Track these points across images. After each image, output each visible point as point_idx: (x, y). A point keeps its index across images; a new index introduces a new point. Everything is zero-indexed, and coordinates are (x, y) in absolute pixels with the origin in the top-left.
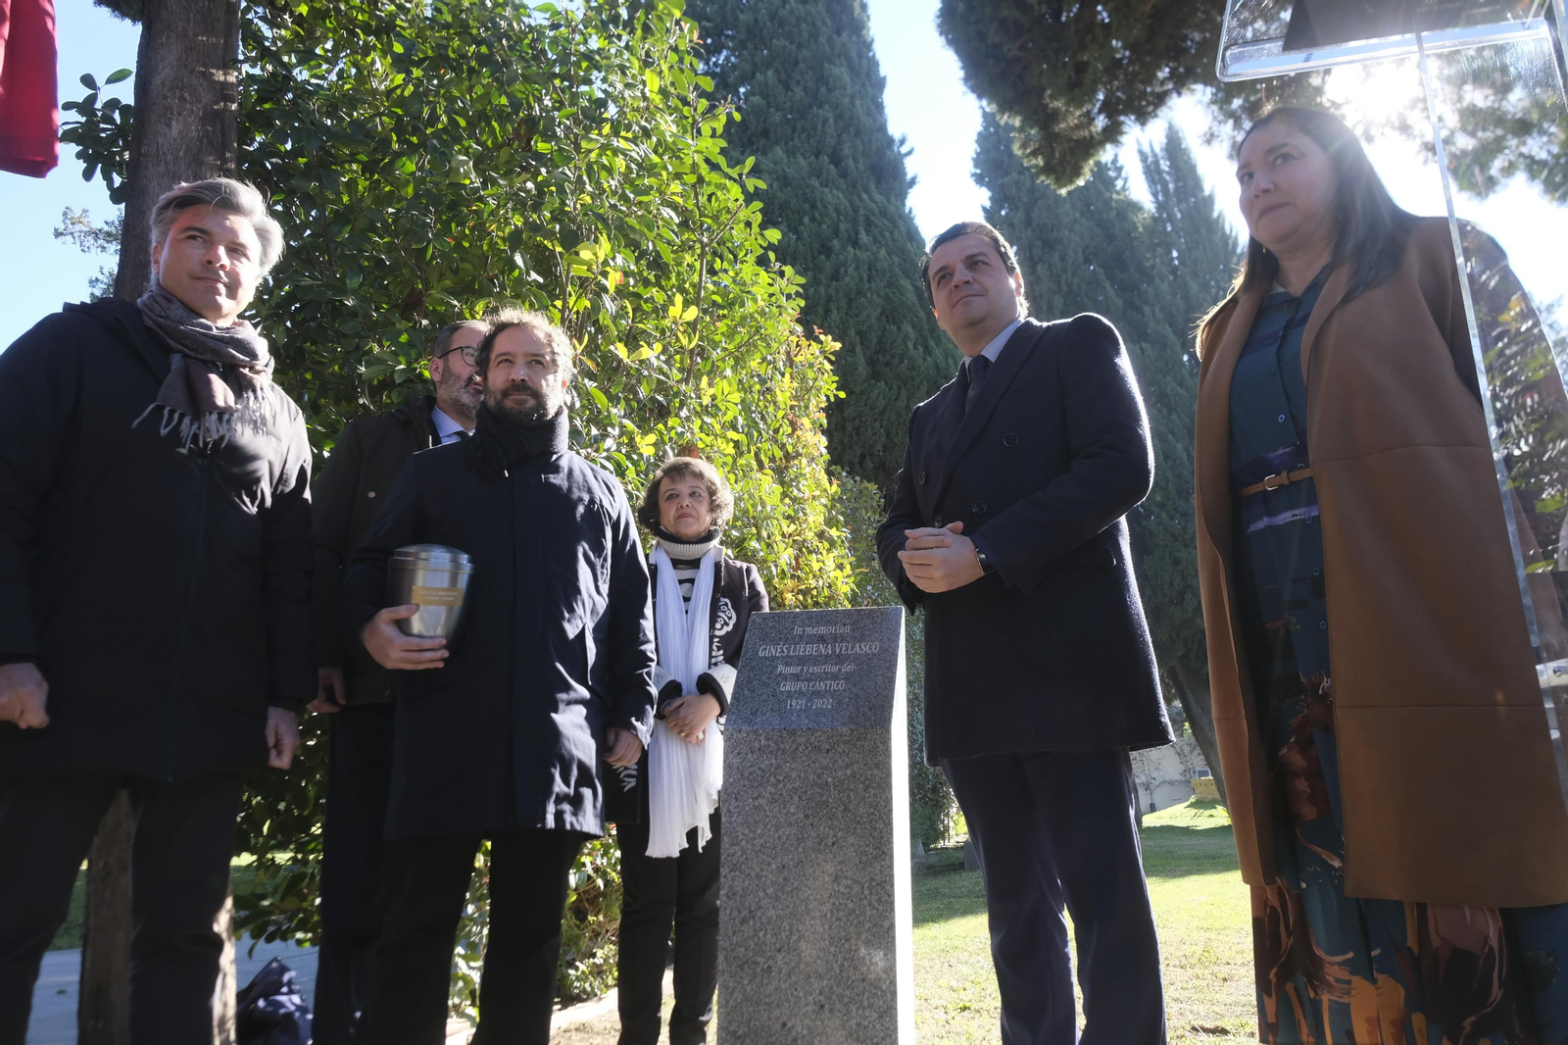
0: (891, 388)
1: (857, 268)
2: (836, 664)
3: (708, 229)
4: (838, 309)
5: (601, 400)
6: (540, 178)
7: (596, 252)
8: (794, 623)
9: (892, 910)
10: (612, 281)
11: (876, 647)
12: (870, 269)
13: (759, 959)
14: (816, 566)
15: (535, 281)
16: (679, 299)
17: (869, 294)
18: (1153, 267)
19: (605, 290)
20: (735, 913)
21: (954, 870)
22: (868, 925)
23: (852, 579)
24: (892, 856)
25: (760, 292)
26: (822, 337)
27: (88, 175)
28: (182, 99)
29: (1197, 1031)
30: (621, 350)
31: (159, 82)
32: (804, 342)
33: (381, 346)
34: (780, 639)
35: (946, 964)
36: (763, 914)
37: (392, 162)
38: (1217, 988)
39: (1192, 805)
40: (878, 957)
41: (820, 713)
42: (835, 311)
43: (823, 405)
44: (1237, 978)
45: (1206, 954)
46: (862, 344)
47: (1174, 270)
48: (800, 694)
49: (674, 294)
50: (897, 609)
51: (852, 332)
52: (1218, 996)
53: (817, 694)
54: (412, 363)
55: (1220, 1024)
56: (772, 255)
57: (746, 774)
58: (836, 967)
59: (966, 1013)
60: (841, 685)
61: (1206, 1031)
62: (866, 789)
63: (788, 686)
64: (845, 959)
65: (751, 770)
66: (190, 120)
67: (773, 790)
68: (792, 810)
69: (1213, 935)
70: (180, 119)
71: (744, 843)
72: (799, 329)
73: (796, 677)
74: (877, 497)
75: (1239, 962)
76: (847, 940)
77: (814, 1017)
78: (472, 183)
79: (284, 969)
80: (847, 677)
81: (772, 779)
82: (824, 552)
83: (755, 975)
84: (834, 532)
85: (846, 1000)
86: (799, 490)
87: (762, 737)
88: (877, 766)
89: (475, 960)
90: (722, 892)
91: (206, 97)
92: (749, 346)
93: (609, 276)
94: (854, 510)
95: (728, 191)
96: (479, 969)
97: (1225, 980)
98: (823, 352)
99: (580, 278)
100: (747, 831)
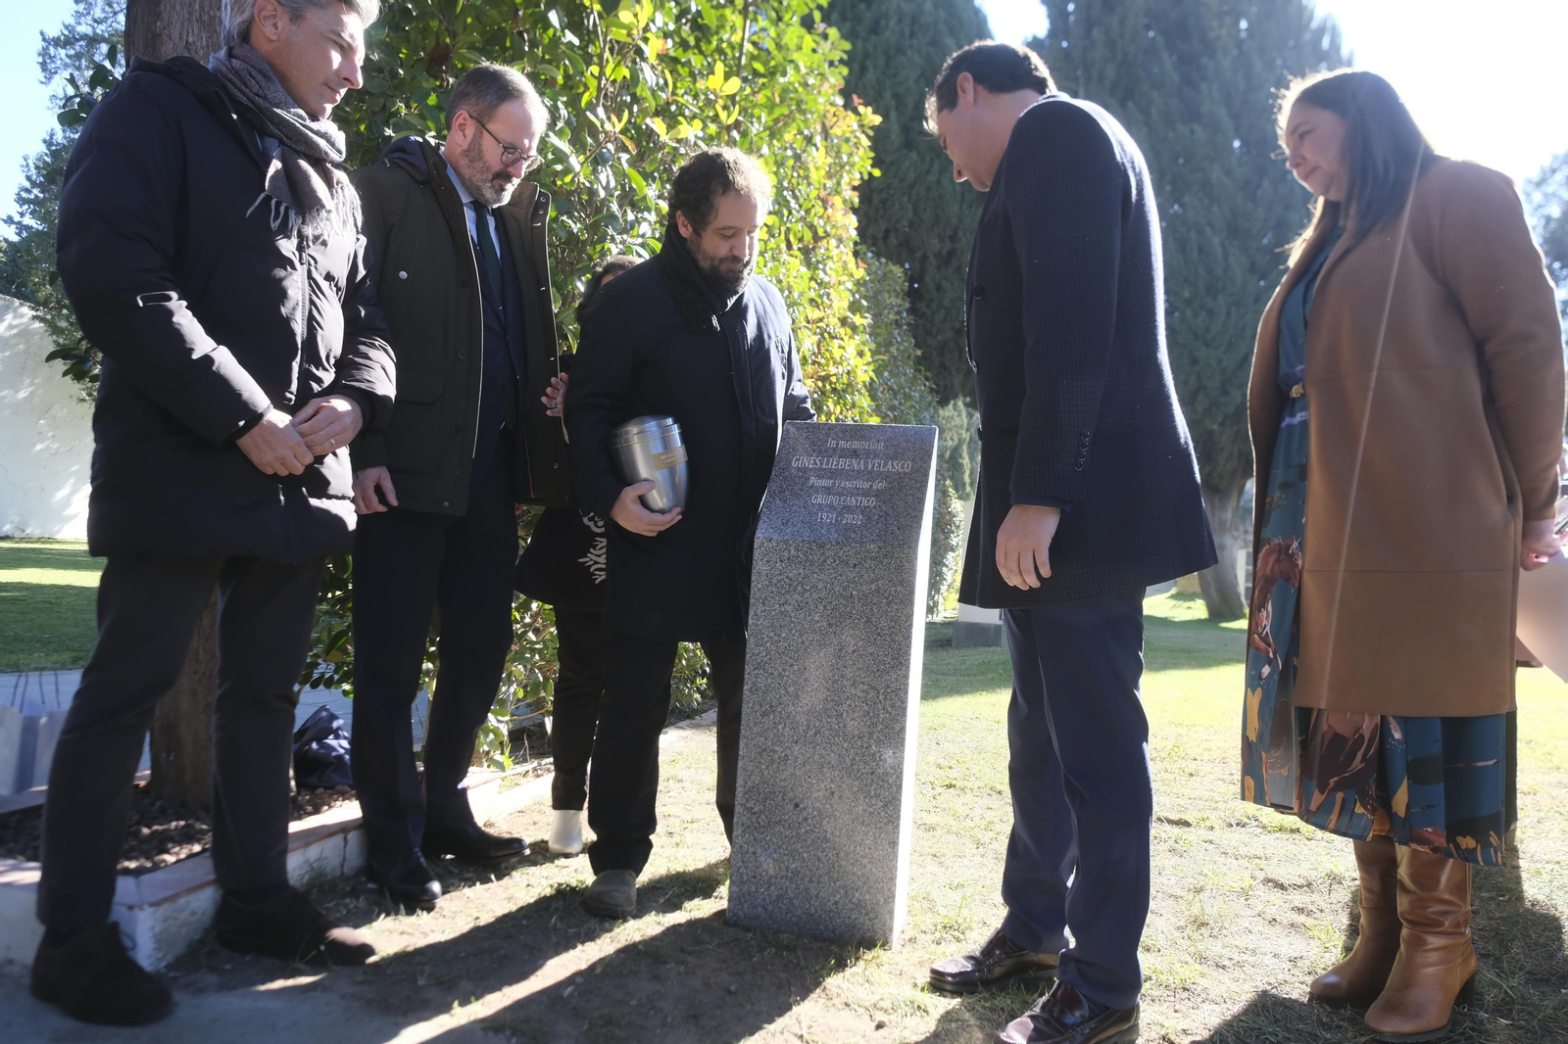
0: (923, 160)
1: (900, 21)
2: (867, 480)
4: (875, 67)
5: (637, 181)
7: (637, 14)
8: (828, 435)
9: (904, 715)
10: (653, 48)
11: (908, 467)
12: (913, 23)
13: (777, 749)
14: (837, 354)
15: (570, 43)
16: (720, 68)
17: (909, 53)
18: (1218, 38)
19: (644, 59)
20: (757, 707)
21: (942, 646)
22: (880, 727)
23: (872, 367)
24: (908, 667)
25: (803, 60)
26: (861, 109)
29: (1163, 821)
30: (658, 125)
32: (841, 112)
33: (408, 107)
34: (814, 450)
35: (934, 742)
36: (783, 709)
38: (1183, 783)
39: (1172, 597)
40: (888, 754)
41: (850, 528)
42: (871, 70)
43: (856, 183)
44: (1202, 774)
45: (1176, 749)
46: (897, 108)
47: (1239, 44)
48: (831, 507)
49: (715, 61)
50: (931, 429)
51: (888, 94)
52: (1183, 790)
53: (848, 509)
54: (442, 130)
55: (1184, 817)
56: (817, 16)
57: (775, 581)
58: (847, 759)
59: (952, 789)
60: (872, 502)
61: (1170, 822)
62: (889, 604)
63: (819, 499)
64: (856, 754)
65: (780, 577)
67: (799, 598)
68: (816, 618)
69: (1183, 731)
71: (769, 644)
72: (840, 101)
73: (828, 490)
74: (900, 281)
75: (1206, 758)
76: (859, 738)
77: (824, 801)
79: (333, 717)
80: (878, 494)
81: (799, 588)
82: (846, 338)
83: (773, 761)
84: (857, 320)
85: (855, 789)
86: (826, 273)
87: (792, 547)
88: (901, 583)
89: (503, 716)
90: (746, 687)
92: (788, 119)
93: (650, 42)
94: (878, 292)
96: (507, 722)
97: (1191, 775)
98: (861, 126)
99: (618, 43)
100: (772, 634)
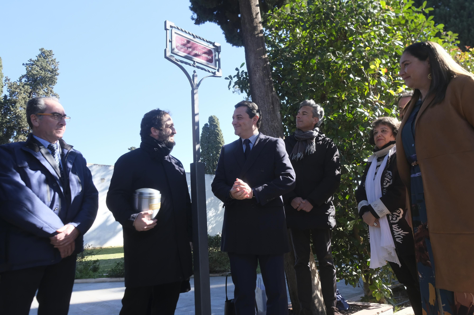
3: (414, 36)
6: (352, 51)
7: (376, 65)
10: (383, 71)
15: (358, 80)
19: (381, 75)
26: (471, 49)
27: (242, 92)
28: (257, 67)
31: (252, 65)
32: (462, 53)
37: (309, 62)
56: (442, 31)
66: (260, 72)
70: (258, 72)
78: (332, 60)
91: (262, 64)
95: (418, 18)
99: (372, 74)
